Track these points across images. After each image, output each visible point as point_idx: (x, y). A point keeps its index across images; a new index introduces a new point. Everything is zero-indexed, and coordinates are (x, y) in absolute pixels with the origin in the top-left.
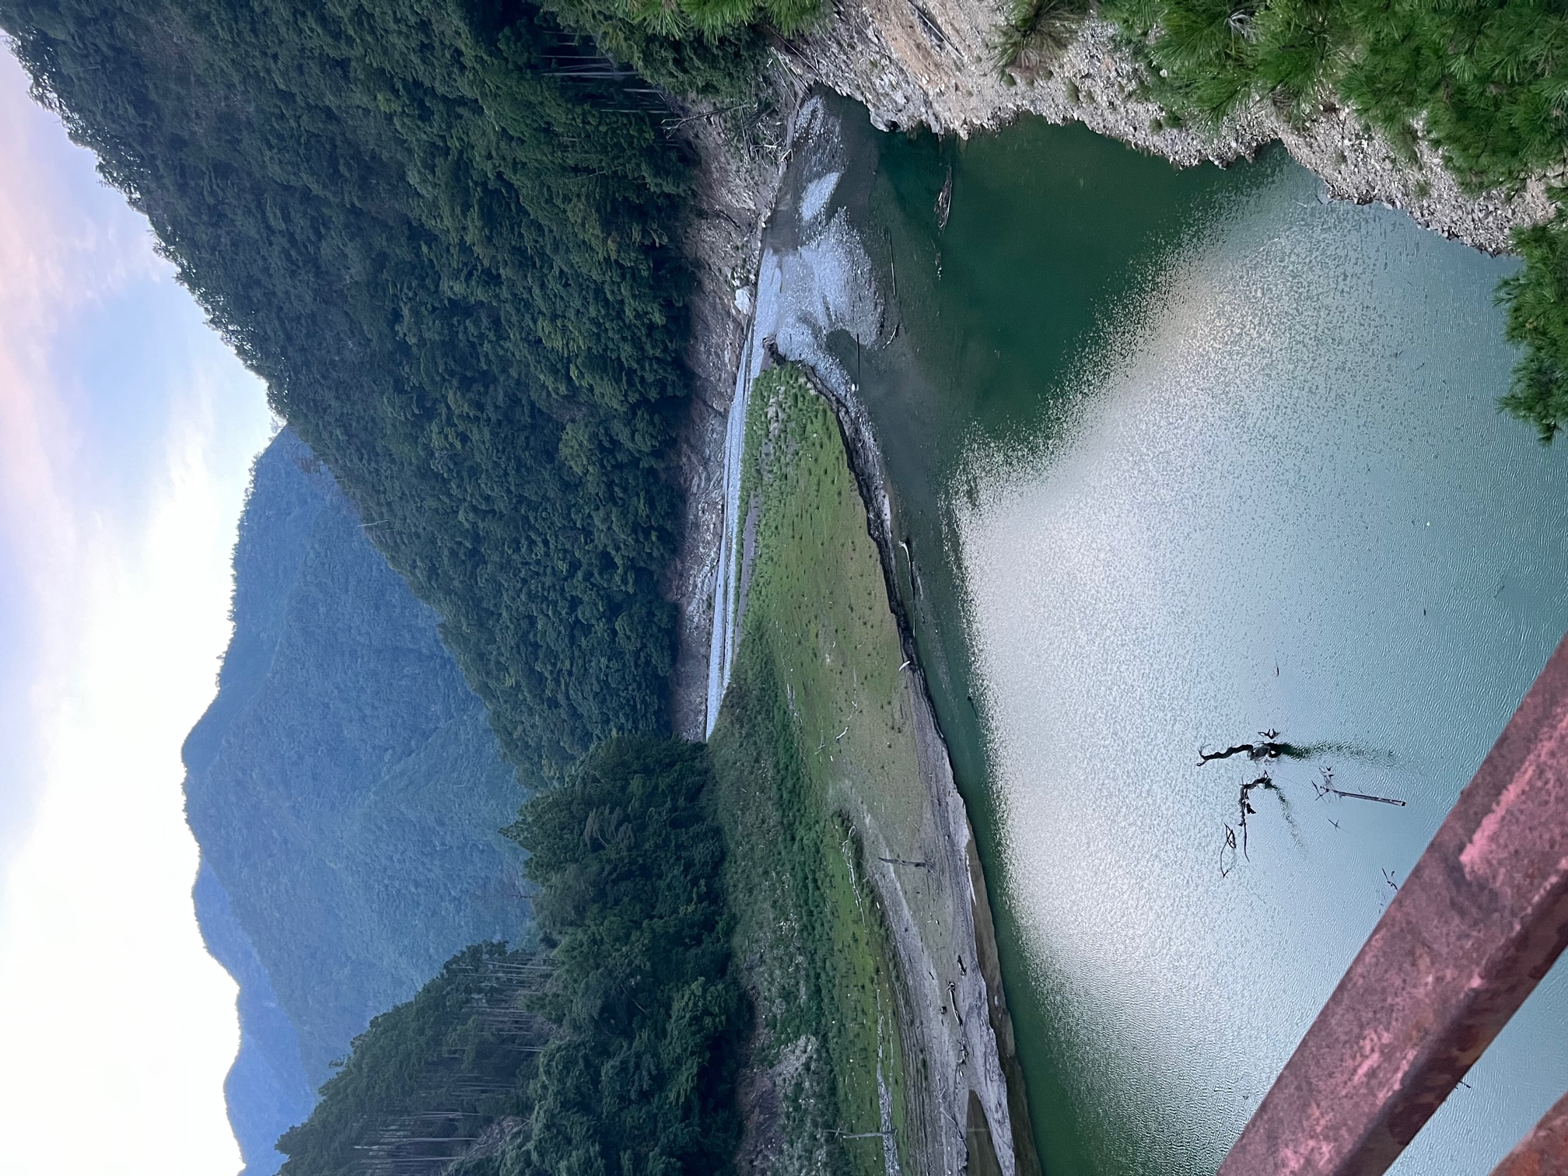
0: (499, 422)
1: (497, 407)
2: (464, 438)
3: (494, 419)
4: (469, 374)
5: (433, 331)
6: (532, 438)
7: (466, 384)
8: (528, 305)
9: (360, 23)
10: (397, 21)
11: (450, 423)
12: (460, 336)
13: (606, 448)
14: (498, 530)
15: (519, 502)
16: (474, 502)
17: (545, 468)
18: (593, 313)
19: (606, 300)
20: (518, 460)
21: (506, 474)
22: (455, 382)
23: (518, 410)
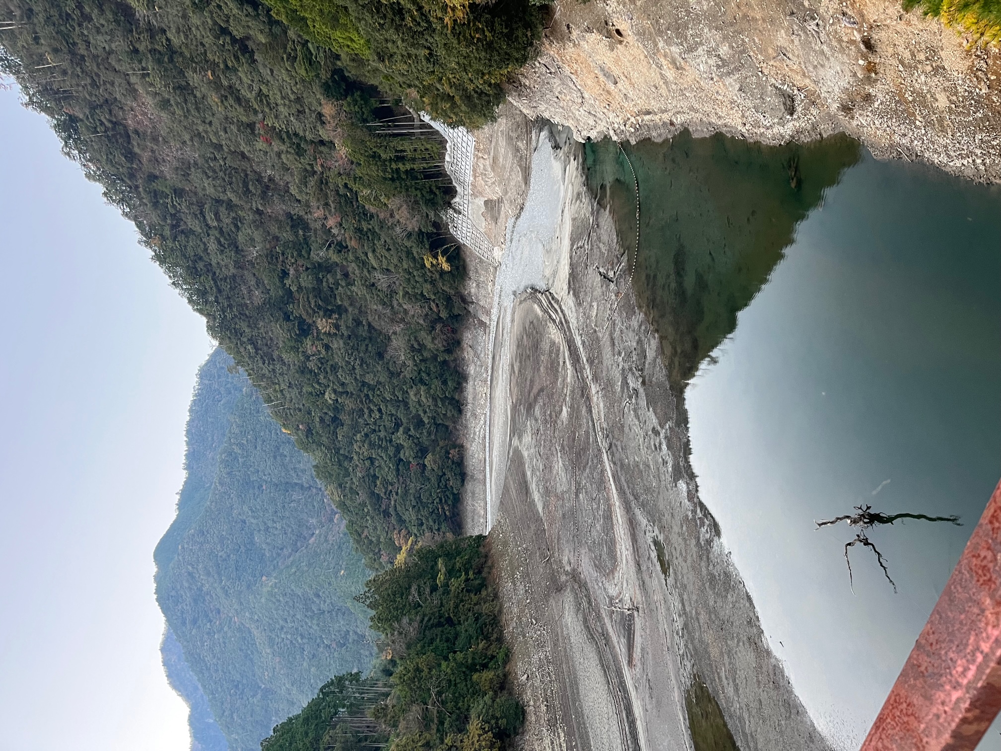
0: (349, 337)
1: (347, 327)
2: (327, 347)
3: (346, 334)
4: (330, 308)
5: (307, 281)
6: (370, 345)
7: (328, 314)
8: (364, 263)
9: (261, 101)
10: (283, 98)
11: (318, 338)
12: (324, 284)
13: (417, 349)
14: (349, 404)
15: (363, 385)
16: (335, 387)
17: (378, 364)
18: (406, 266)
19: (414, 258)
20: (362, 360)
21: (354, 369)
22: (321, 313)
23: (361, 328)
